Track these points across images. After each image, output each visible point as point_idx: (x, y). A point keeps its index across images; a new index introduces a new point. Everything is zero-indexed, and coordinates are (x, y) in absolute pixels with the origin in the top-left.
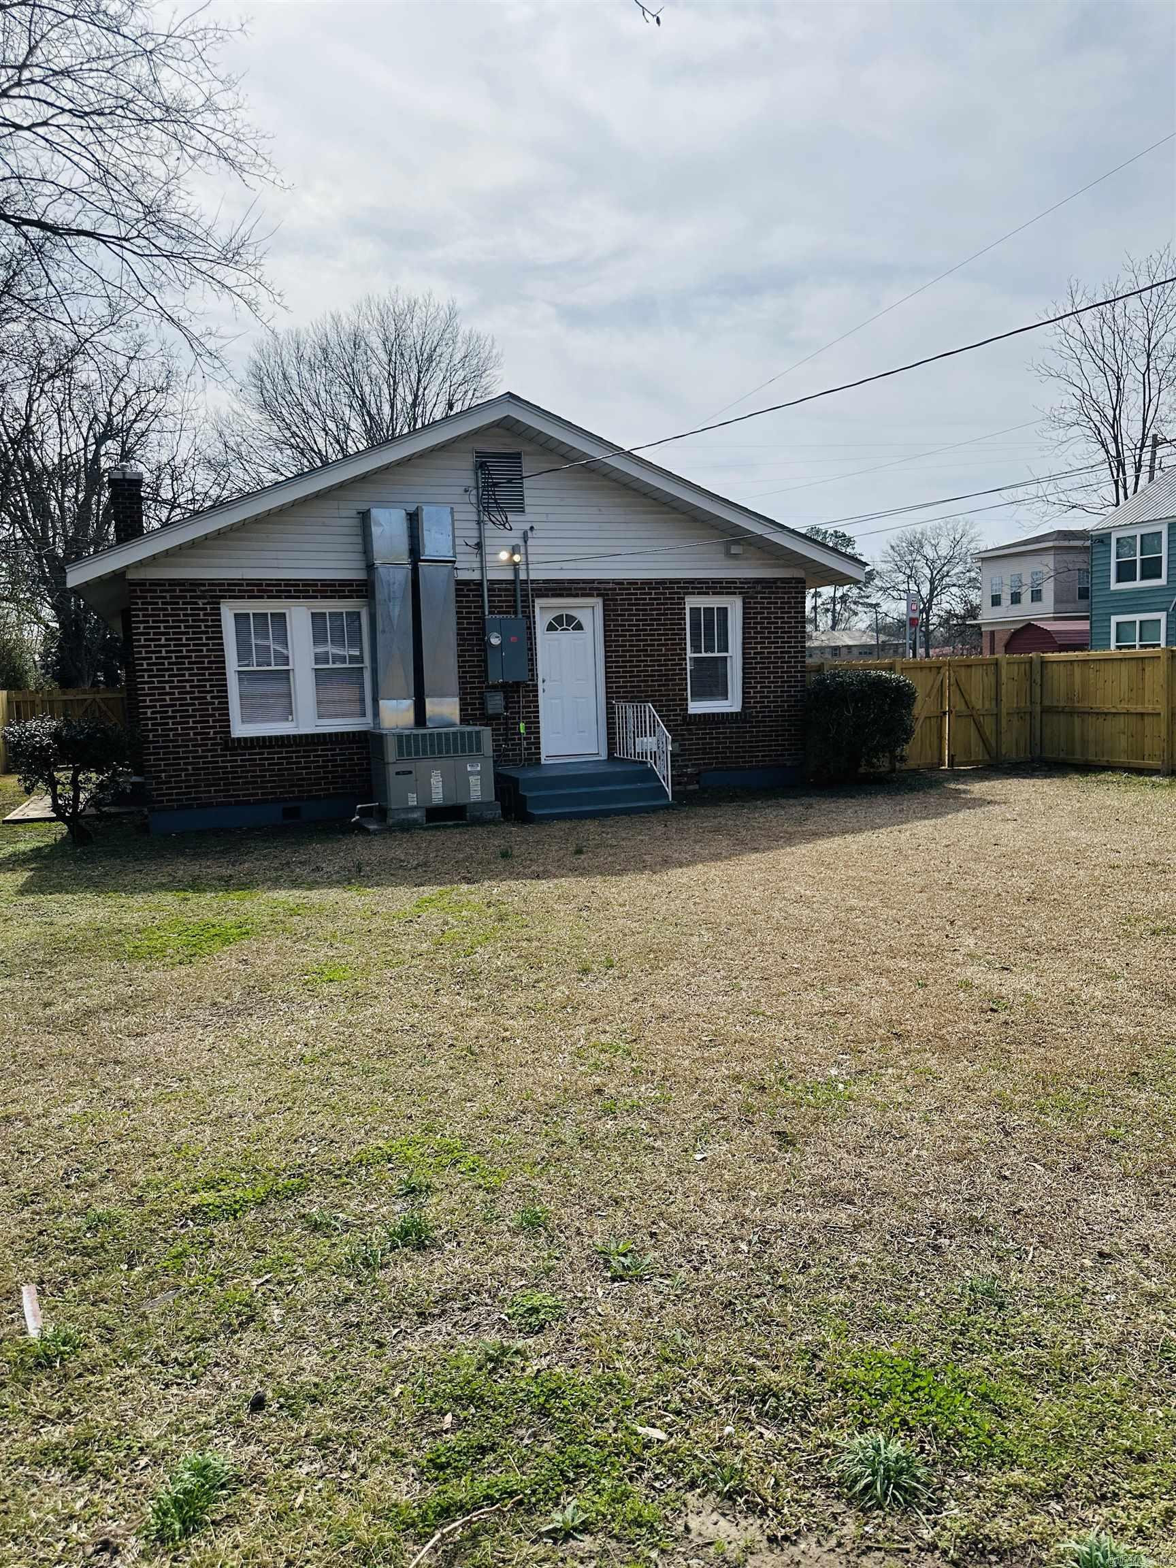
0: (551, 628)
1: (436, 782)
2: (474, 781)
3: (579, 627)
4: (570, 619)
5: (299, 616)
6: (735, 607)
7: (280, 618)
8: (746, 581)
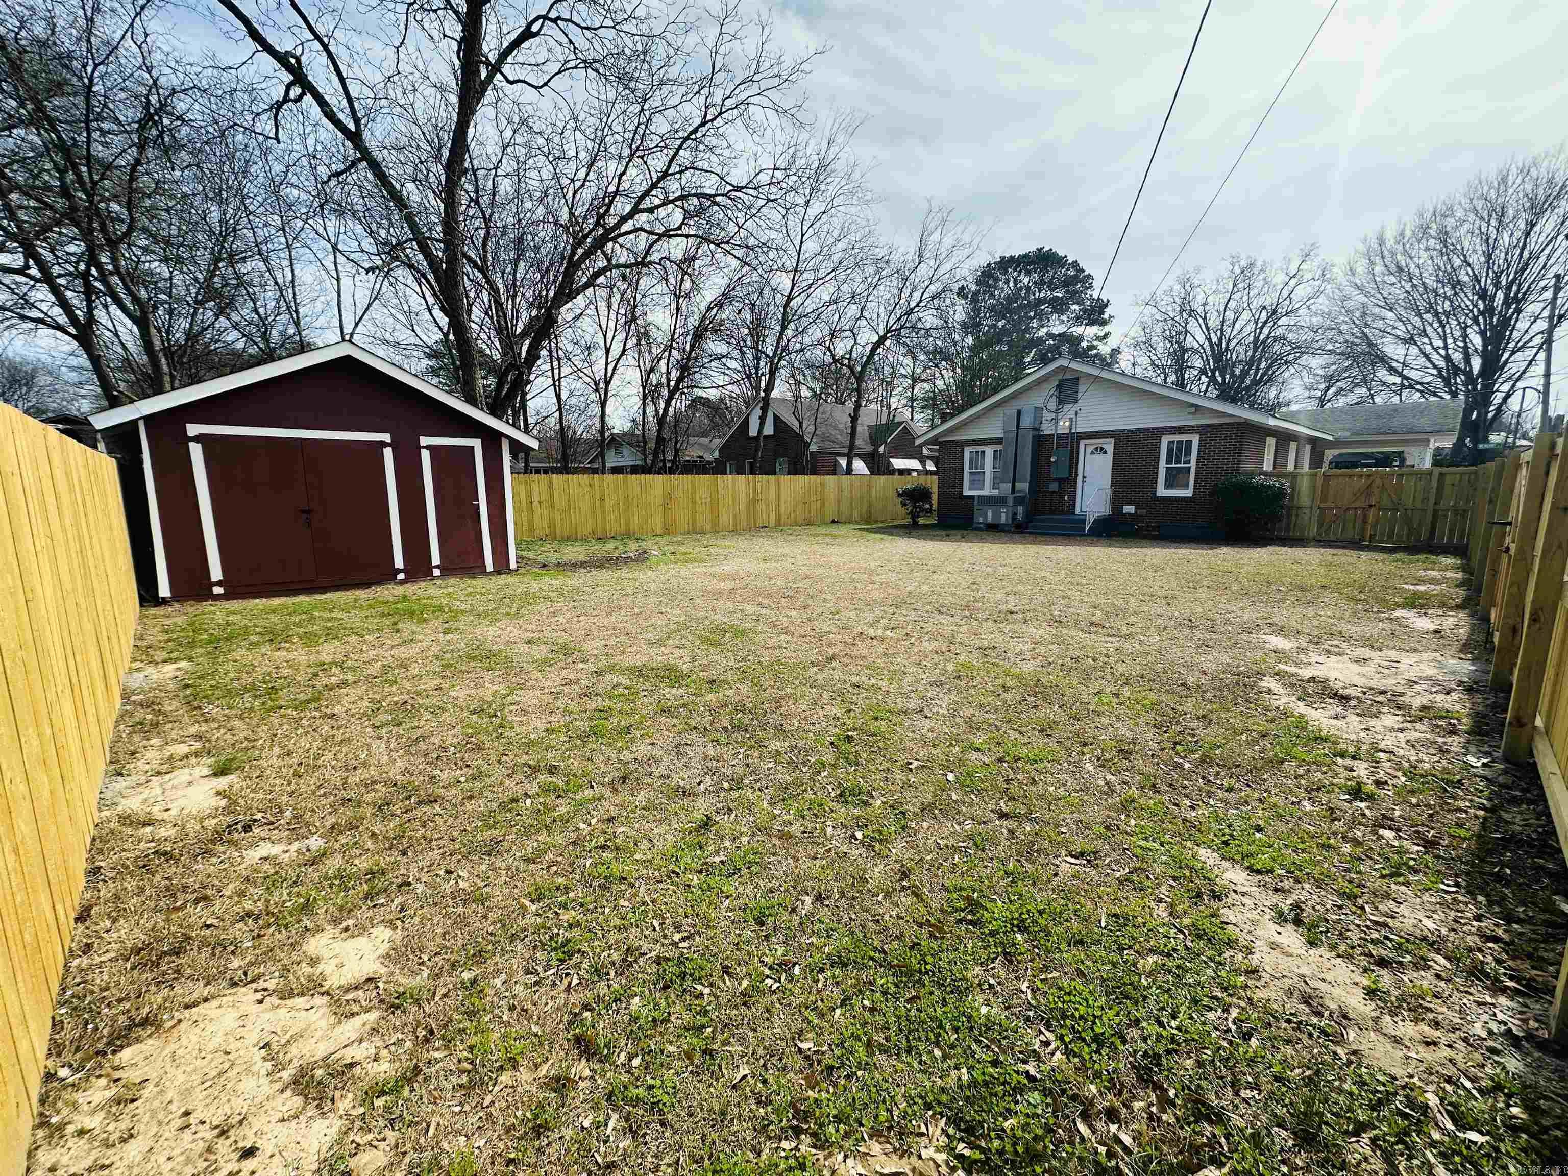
0: (1092, 453)
1: (990, 514)
2: (1003, 515)
3: (1105, 452)
4: (1102, 449)
5: (989, 451)
6: (1195, 439)
7: (983, 452)
8: (1201, 426)
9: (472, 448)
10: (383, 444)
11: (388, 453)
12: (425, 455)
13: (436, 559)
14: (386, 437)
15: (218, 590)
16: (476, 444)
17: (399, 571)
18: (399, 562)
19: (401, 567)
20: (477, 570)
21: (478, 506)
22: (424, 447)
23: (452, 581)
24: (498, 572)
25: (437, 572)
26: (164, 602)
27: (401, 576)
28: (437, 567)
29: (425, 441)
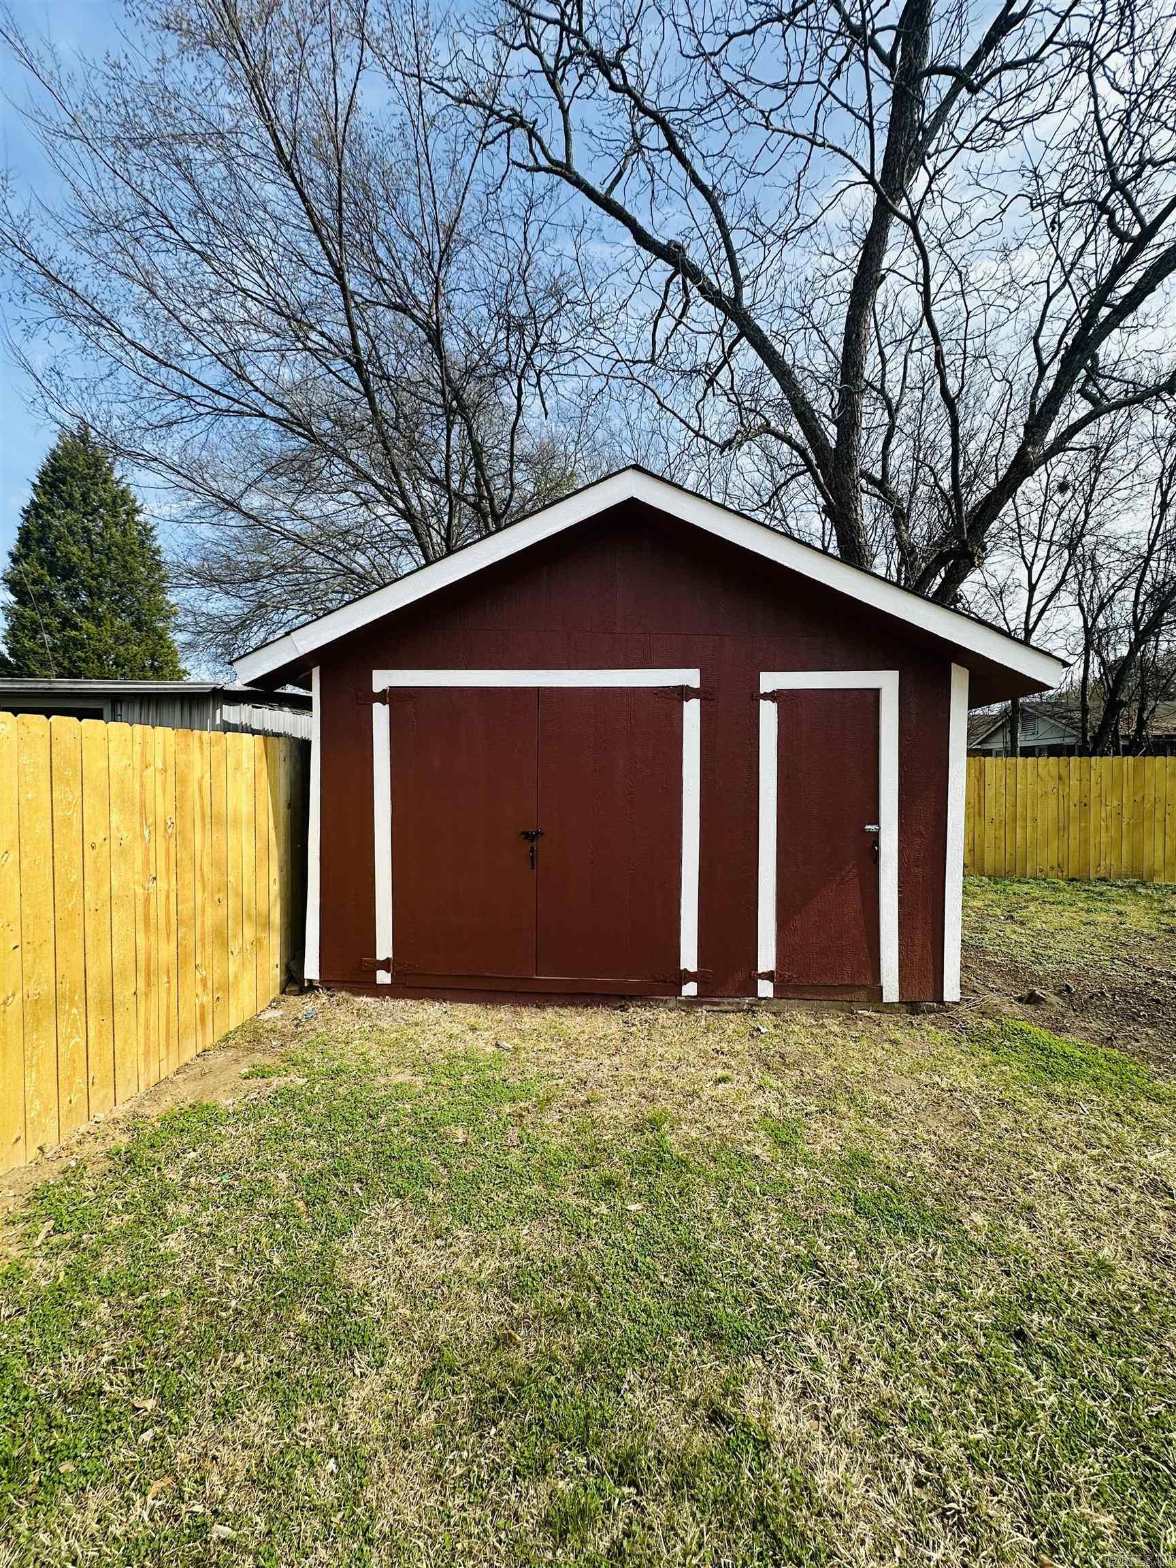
9: (874, 695)
10: (684, 693)
11: (692, 711)
12: (768, 713)
13: (767, 959)
14: (691, 677)
15: (383, 977)
16: (887, 682)
17: (687, 977)
18: (689, 959)
19: (693, 968)
20: (862, 995)
21: (877, 835)
22: (767, 696)
23: (801, 1017)
24: (911, 1005)
25: (766, 989)
26: (311, 987)
27: (690, 989)
28: (769, 976)
29: (770, 681)
